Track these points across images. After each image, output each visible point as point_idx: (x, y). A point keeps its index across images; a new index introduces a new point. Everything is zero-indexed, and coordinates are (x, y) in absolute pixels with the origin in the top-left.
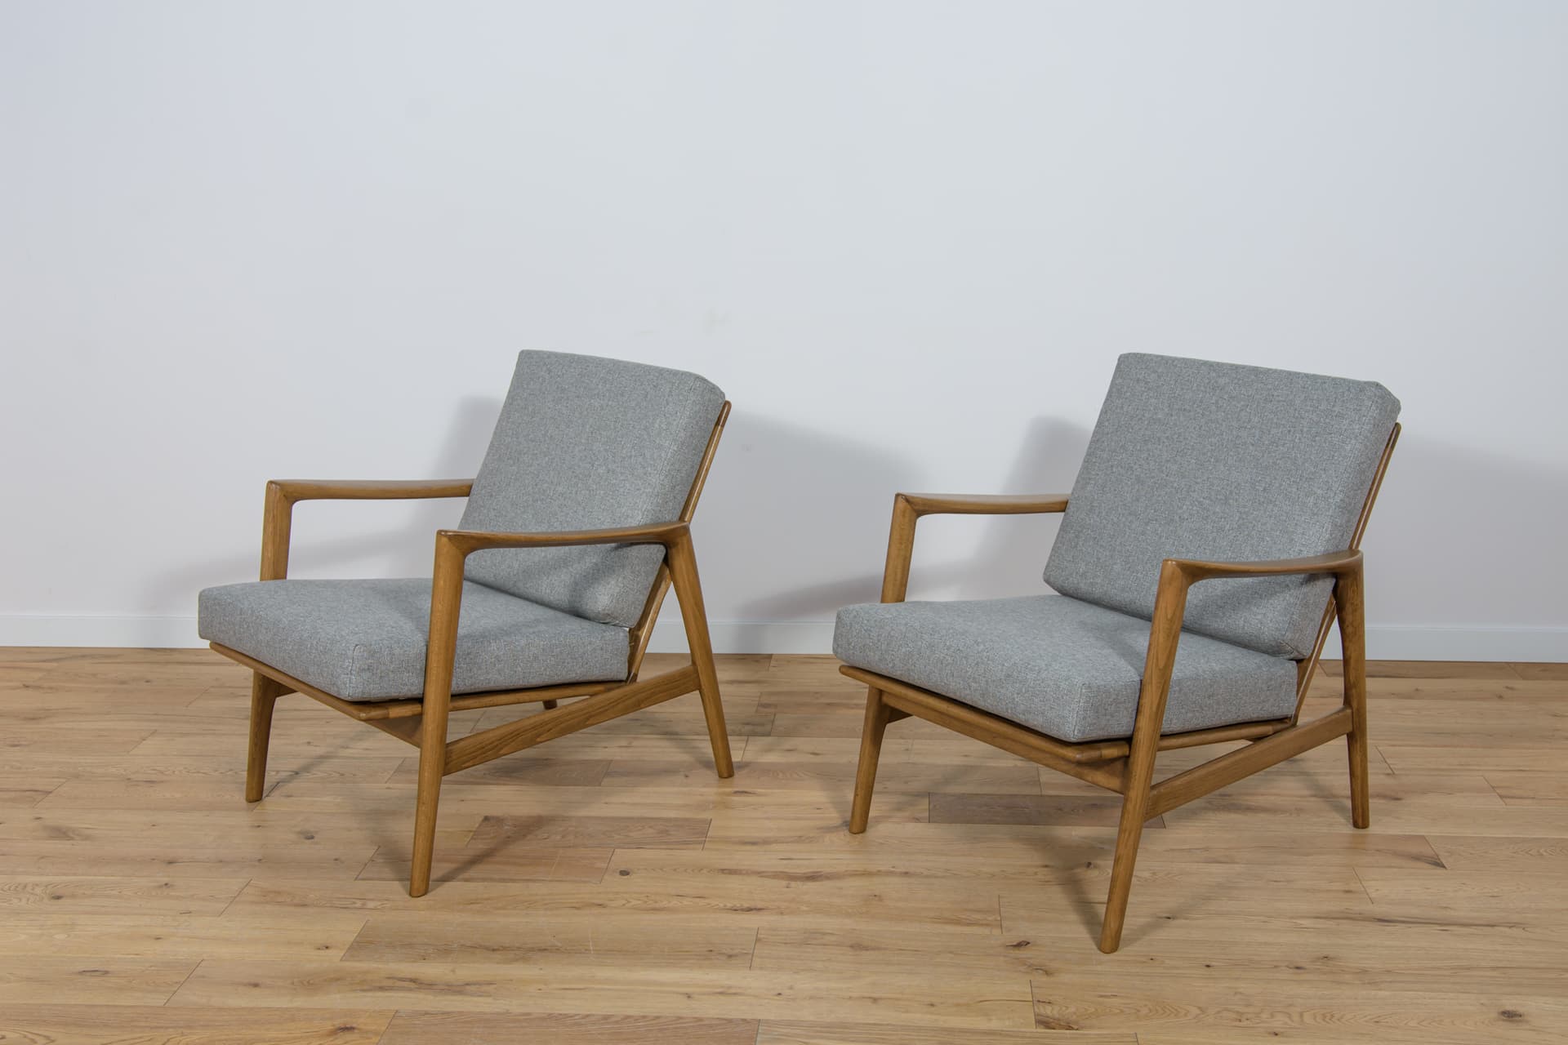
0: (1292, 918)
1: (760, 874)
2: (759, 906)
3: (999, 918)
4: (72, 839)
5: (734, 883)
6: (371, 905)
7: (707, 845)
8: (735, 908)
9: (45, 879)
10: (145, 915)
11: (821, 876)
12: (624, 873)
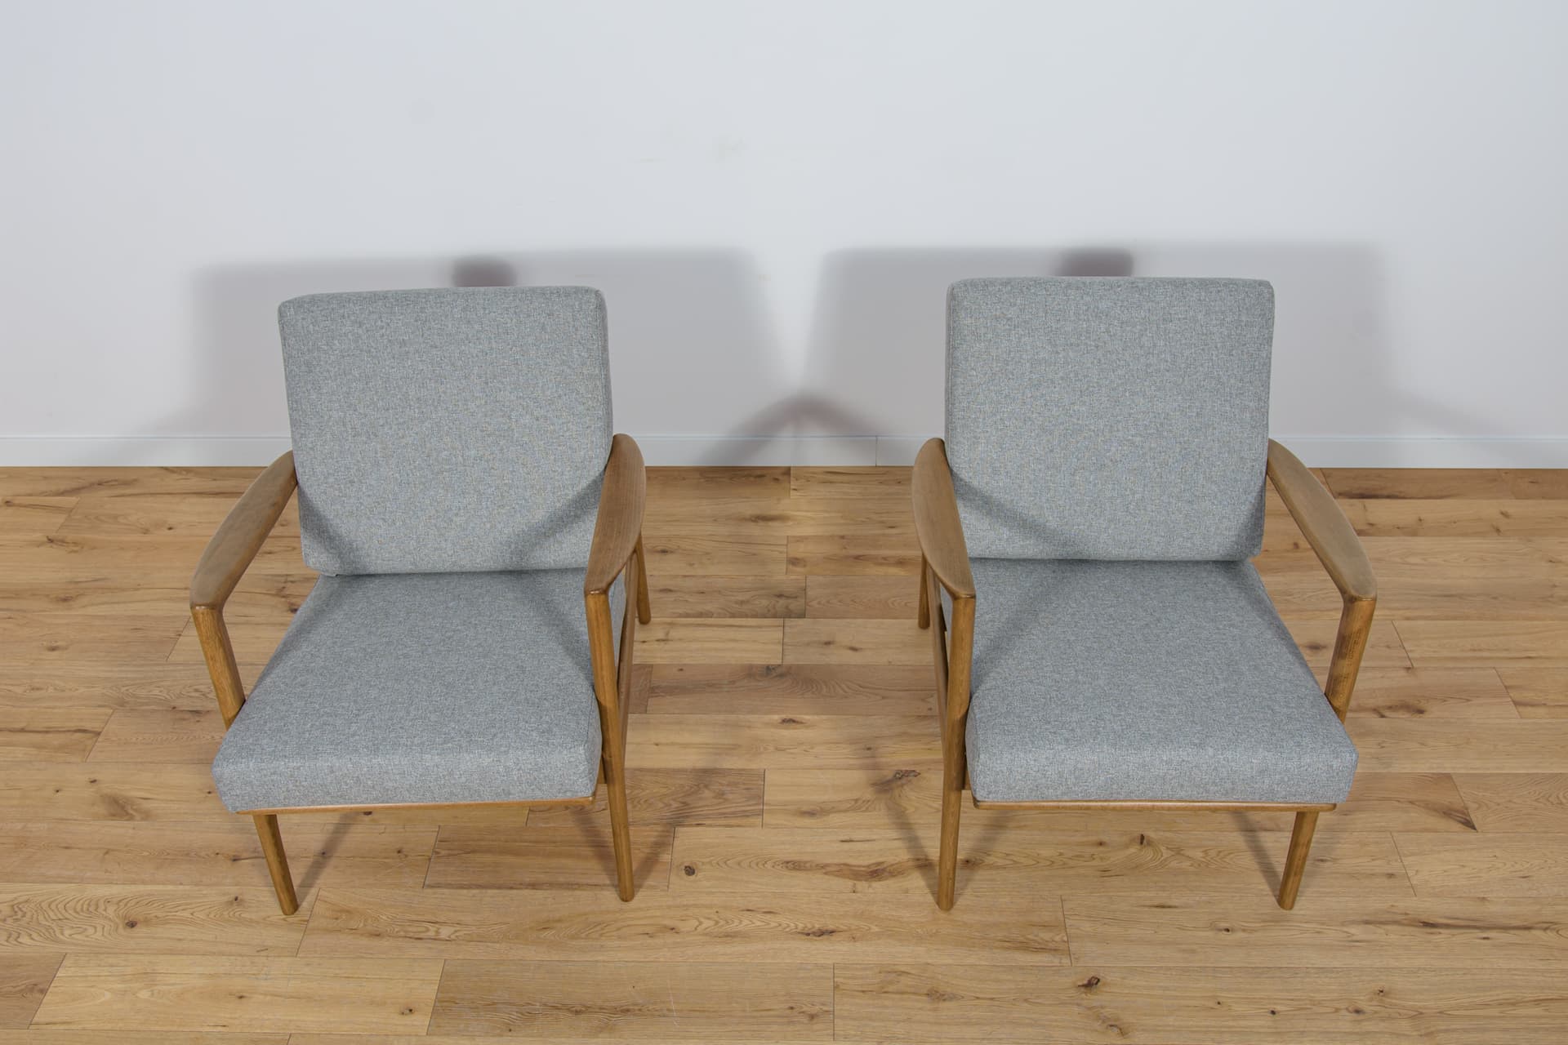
0: (1343, 924)
1: (823, 868)
2: (831, 927)
3: (1065, 939)
4: (131, 818)
5: (799, 883)
6: (445, 932)
7: (767, 818)
8: (806, 932)
9: (115, 890)
10: (222, 954)
11: (884, 870)
12: (690, 871)
